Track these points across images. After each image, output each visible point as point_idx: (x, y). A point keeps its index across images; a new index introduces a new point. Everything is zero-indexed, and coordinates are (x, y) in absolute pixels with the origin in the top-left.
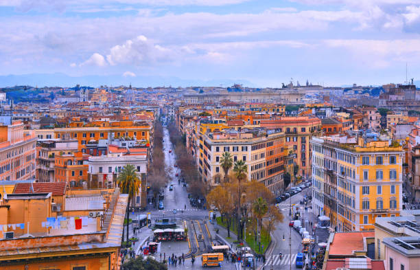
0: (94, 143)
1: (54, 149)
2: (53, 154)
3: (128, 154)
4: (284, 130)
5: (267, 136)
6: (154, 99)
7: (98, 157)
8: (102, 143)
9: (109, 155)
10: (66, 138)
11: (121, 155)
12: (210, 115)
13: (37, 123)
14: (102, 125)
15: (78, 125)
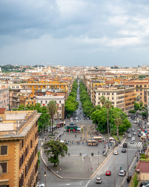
0: (39, 90)
1: (19, 93)
2: (19, 95)
3: (56, 95)
4: (135, 86)
5: (125, 88)
6: (74, 71)
7: (41, 97)
8: (43, 90)
9: (46, 96)
10: (26, 88)
11: (52, 96)
12: (98, 79)
13: (12, 81)
14: (44, 83)
15: (32, 82)
